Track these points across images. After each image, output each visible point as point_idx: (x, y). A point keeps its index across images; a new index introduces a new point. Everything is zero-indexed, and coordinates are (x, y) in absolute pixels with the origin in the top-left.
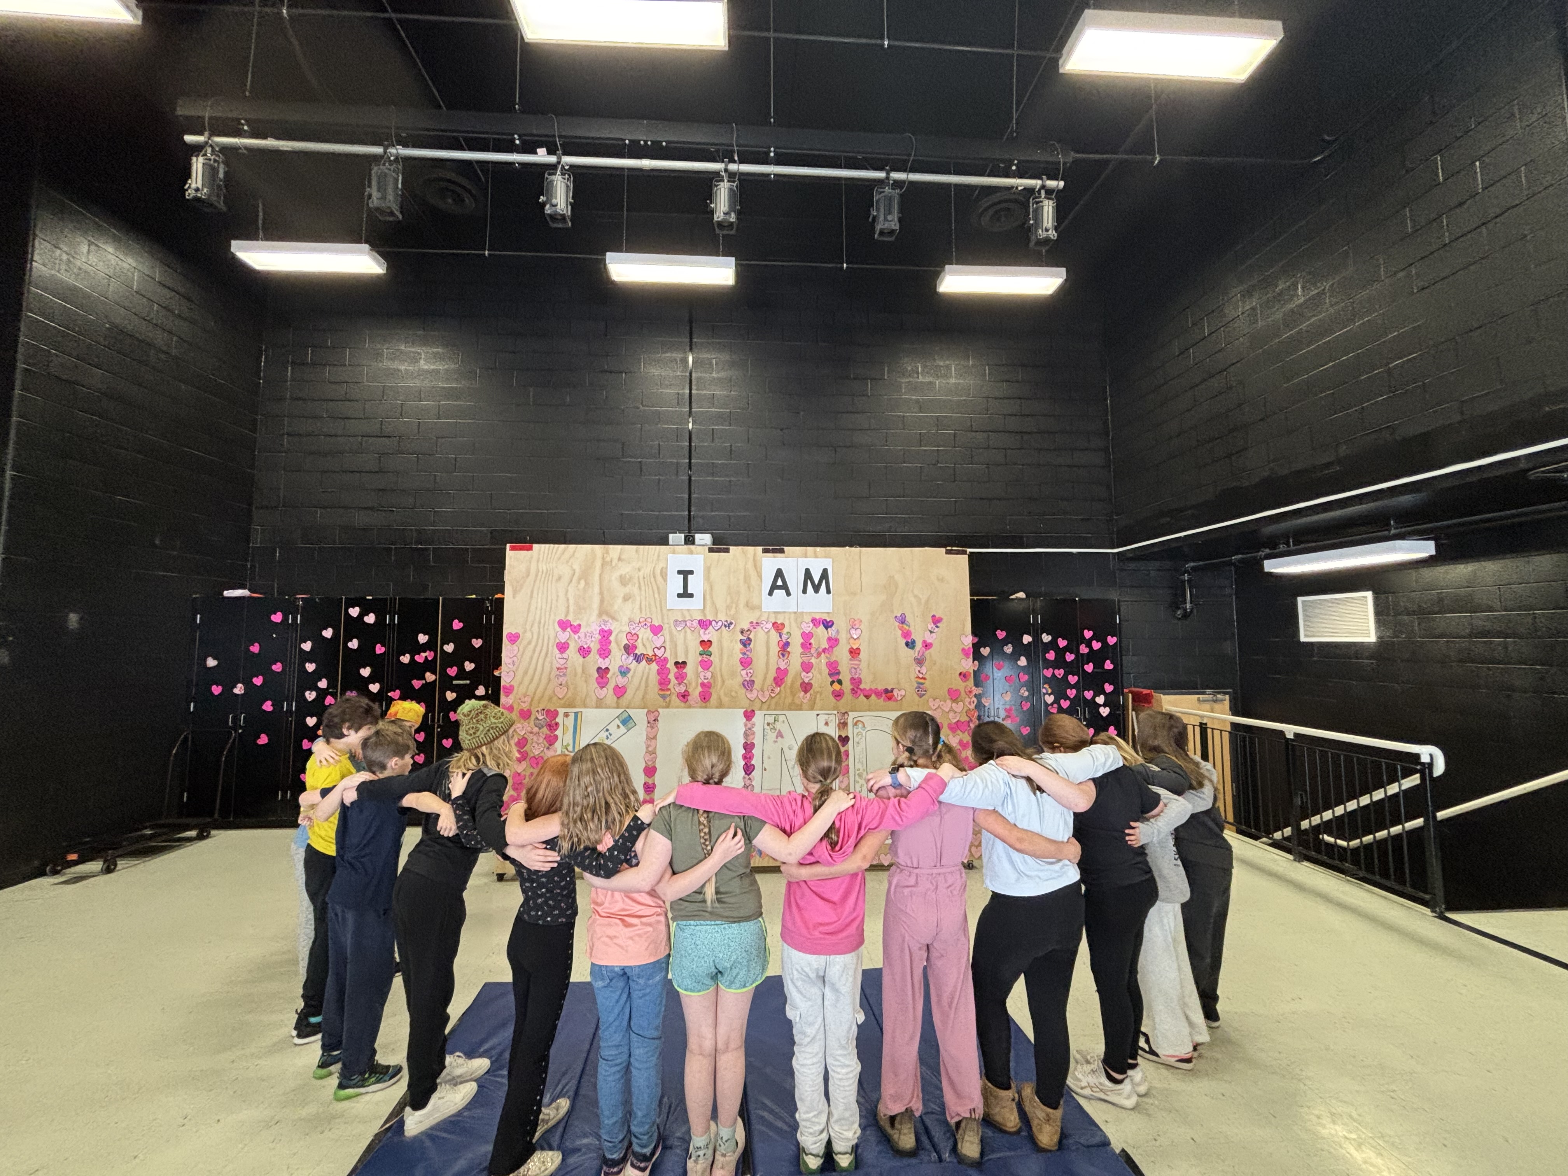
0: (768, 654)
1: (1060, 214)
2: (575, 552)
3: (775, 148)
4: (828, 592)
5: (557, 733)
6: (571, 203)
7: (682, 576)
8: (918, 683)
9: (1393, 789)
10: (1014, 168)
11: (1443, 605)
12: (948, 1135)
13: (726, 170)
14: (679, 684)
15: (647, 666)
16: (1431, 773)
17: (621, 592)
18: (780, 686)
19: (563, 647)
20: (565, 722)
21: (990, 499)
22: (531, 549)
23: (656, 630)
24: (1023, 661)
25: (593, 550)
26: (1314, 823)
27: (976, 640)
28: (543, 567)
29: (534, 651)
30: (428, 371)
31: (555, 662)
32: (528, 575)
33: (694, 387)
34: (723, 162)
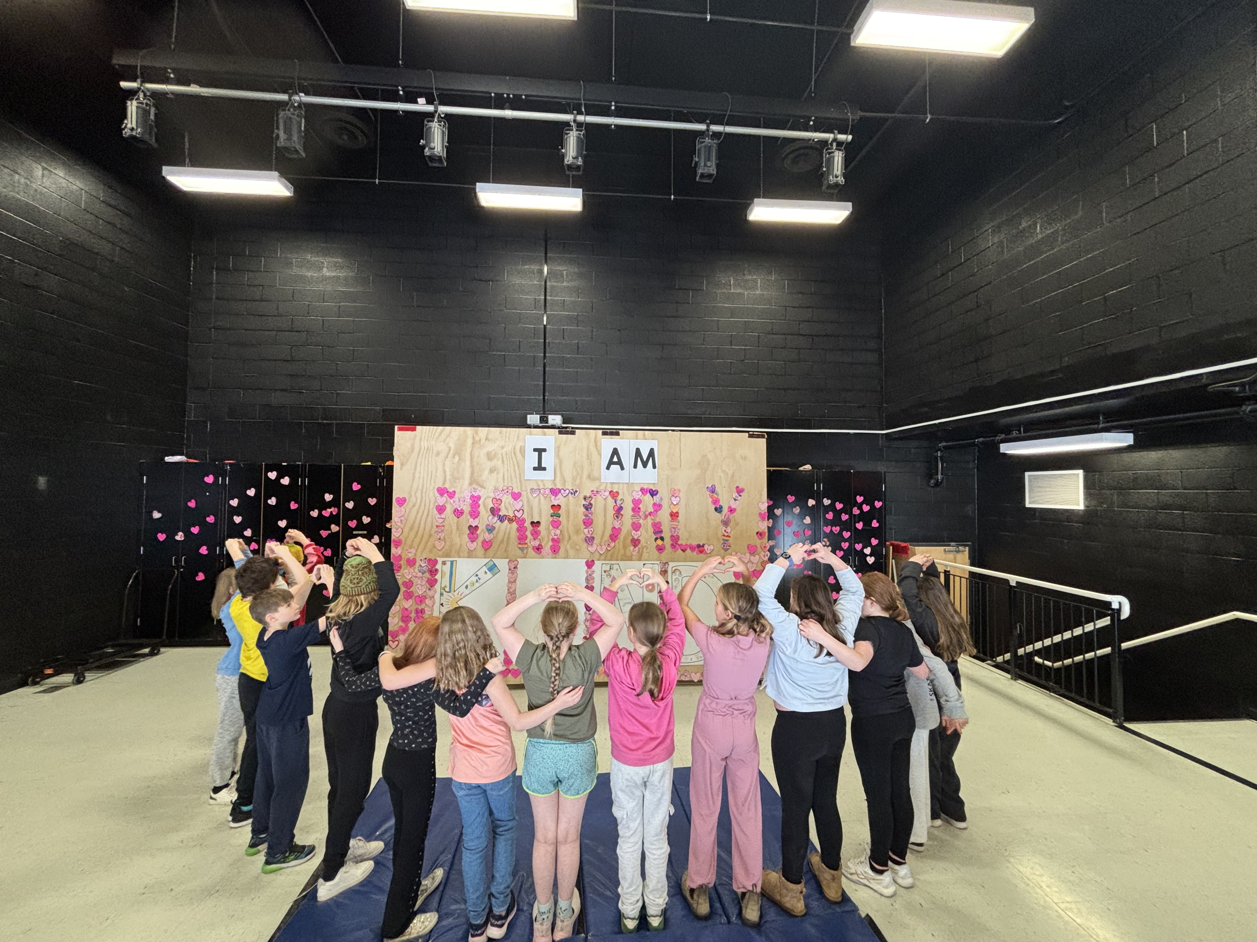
0: (605, 516)
1: (847, 162)
2: (450, 432)
3: (616, 102)
4: (654, 467)
5: (436, 577)
6: (446, 147)
7: (537, 453)
8: (724, 540)
9: (1089, 627)
10: (811, 123)
11: (1137, 483)
12: (736, 901)
13: (575, 121)
14: (535, 539)
15: (509, 526)
16: (1119, 615)
17: (489, 465)
18: (614, 541)
19: (441, 509)
20: (443, 569)
21: (785, 389)
22: (414, 430)
23: (516, 496)
24: (808, 520)
25: (464, 432)
26: (1027, 651)
27: (771, 503)
28: (425, 444)
29: (418, 512)
30: (330, 278)
31: (435, 520)
32: (413, 452)
33: (548, 294)
34: (573, 113)
